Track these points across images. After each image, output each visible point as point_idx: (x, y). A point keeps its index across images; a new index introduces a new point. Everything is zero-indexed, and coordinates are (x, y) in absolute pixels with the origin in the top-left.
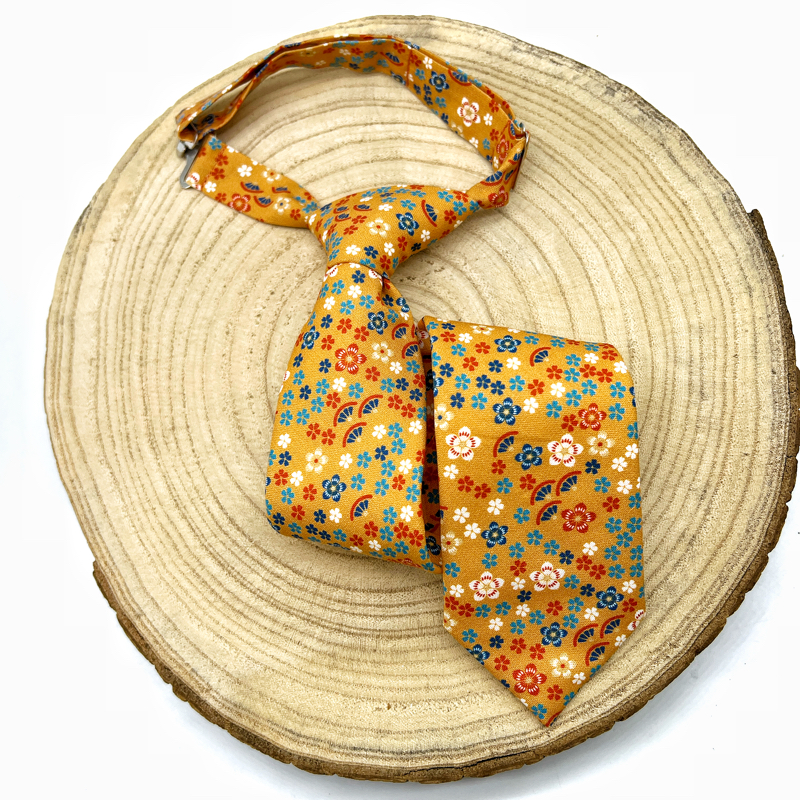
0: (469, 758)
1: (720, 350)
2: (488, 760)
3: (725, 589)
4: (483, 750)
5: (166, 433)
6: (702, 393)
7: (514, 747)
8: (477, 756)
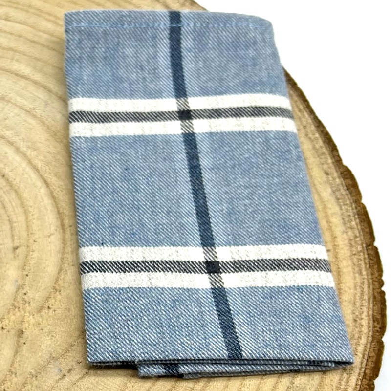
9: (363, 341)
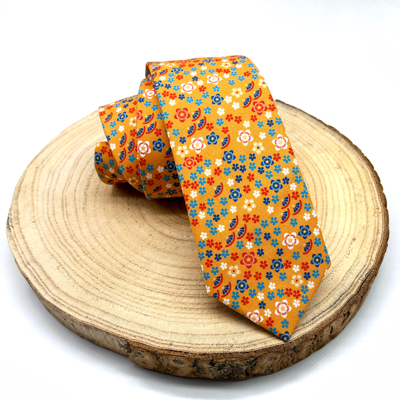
0: (356, 288)
1: (303, 133)
2: (363, 283)
3: (374, 185)
4: (357, 282)
5: (122, 269)
6: (311, 145)
7: (366, 272)
8: (358, 285)
9: (369, 173)
